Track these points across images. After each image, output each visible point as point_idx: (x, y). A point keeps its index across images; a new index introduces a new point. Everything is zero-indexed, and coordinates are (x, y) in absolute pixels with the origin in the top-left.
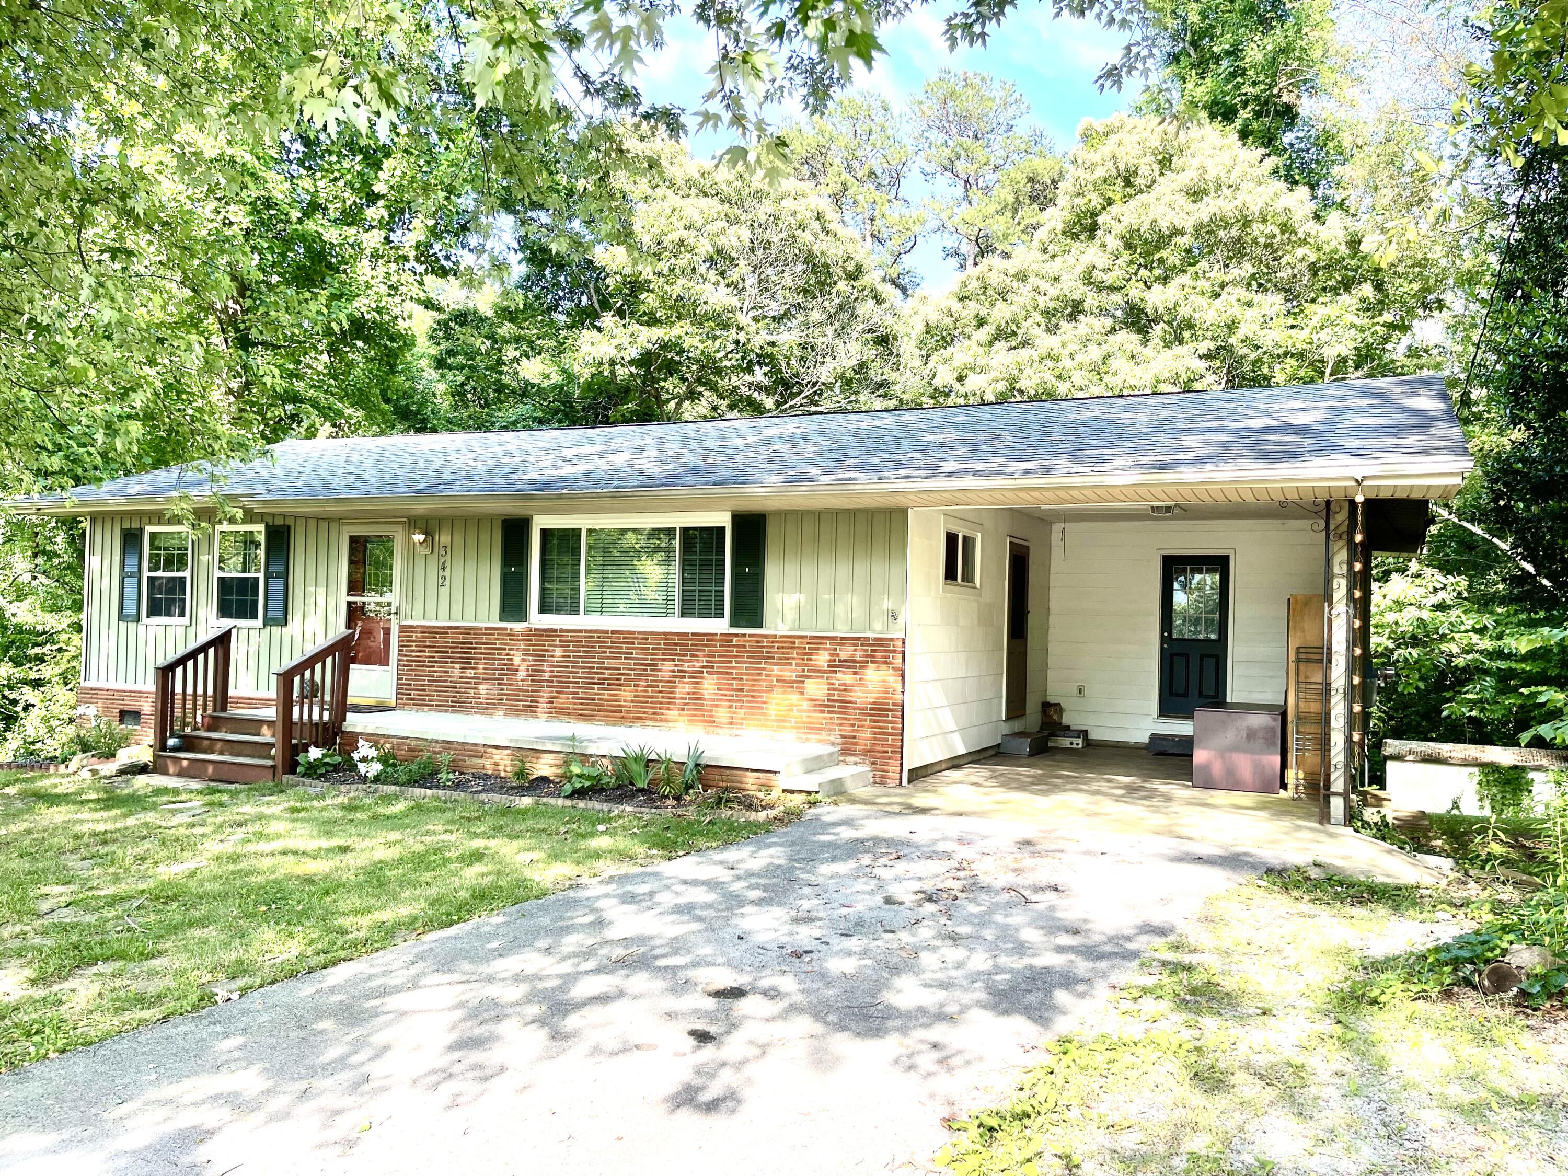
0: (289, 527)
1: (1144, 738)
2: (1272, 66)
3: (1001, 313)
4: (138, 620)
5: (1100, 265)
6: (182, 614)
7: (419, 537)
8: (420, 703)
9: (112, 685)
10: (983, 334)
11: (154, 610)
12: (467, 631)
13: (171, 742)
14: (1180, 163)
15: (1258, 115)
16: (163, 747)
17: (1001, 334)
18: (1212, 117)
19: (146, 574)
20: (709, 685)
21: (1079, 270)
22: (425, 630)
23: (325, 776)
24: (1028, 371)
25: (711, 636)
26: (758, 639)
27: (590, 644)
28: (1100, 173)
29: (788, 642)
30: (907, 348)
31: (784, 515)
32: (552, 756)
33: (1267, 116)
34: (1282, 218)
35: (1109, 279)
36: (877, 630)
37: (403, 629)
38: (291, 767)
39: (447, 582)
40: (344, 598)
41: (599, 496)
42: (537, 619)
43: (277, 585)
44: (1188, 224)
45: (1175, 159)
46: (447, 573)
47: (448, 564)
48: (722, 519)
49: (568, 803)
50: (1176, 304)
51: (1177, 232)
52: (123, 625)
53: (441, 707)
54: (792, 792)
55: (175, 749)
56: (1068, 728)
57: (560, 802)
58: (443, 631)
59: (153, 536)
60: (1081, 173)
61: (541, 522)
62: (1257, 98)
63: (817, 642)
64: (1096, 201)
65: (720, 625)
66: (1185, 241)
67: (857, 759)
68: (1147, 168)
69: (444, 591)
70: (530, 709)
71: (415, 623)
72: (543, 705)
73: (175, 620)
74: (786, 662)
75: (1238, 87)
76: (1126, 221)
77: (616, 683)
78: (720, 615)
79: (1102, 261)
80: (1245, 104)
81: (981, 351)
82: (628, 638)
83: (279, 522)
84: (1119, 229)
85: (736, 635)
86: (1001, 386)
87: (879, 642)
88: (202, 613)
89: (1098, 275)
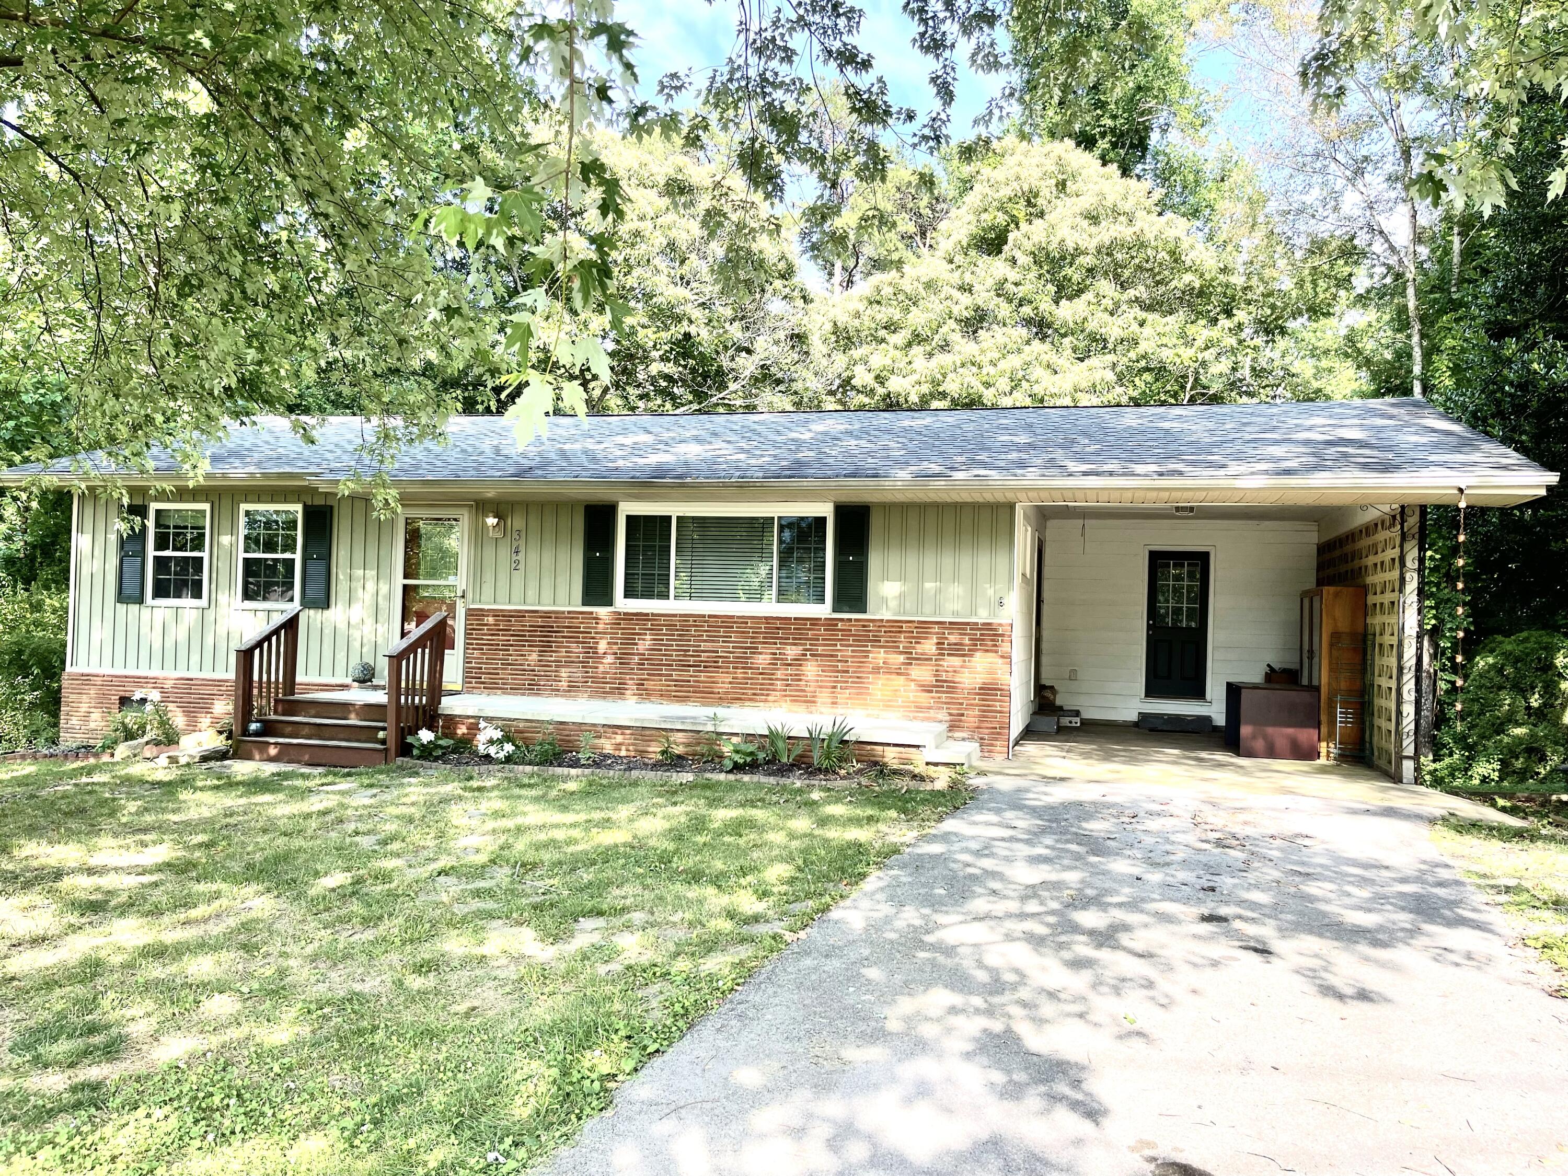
0: (331, 507)
1: (1133, 717)
2: (1131, 103)
3: (917, 318)
4: (140, 600)
5: (1011, 279)
6: (198, 595)
7: (491, 521)
8: (492, 686)
9: (107, 670)
10: (899, 338)
11: (161, 591)
12: (547, 615)
13: (253, 726)
14: (1074, 188)
15: (1114, 145)
16: (245, 732)
17: (917, 339)
18: (1078, 144)
19: (151, 552)
20: (811, 669)
21: (990, 283)
22: (496, 614)
23: (443, 758)
24: (951, 376)
25: (815, 621)
26: (865, 624)
27: (685, 628)
28: (1006, 192)
29: (895, 627)
30: (817, 347)
31: (888, 507)
32: (680, 735)
33: (1123, 147)
34: (1172, 245)
35: (1021, 291)
36: (982, 616)
37: (470, 613)
38: (405, 750)
39: (521, 566)
40: (400, 581)
41: (725, 486)
42: (622, 604)
43: (316, 568)
44: (1092, 245)
45: (1069, 183)
46: (521, 556)
47: (522, 549)
48: (825, 510)
49: (731, 777)
50: (1085, 319)
51: (1079, 252)
52: (121, 608)
53: (516, 690)
54: (936, 764)
55: (257, 734)
56: (1061, 708)
57: (722, 777)
58: (520, 614)
59: (158, 512)
60: (988, 190)
61: (627, 509)
62: (1113, 130)
63: (924, 626)
64: (1002, 219)
65: (824, 610)
66: (1087, 261)
67: (965, 735)
68: (1047, 189)
69: (518, 576)
70: (619, 691)
71: (486, 607)
72: (631, 685)
73: (187, 602)
74: (892, 646)
75: (1099, 118)
76: (1035, 239)
77: (713, 665)
78: (821, 600)
79: (1013, 275)
80: (1103, 135)
81: (898, 354)
82: (727, 621)
83: (319, 501)
84: (1028, 246)
85: (842, 620)
86: (926, 389)
87: (988, 626)
88: (223, 597)
89: (1009, 287)
